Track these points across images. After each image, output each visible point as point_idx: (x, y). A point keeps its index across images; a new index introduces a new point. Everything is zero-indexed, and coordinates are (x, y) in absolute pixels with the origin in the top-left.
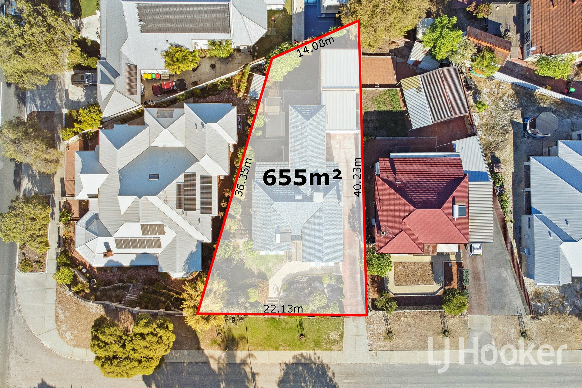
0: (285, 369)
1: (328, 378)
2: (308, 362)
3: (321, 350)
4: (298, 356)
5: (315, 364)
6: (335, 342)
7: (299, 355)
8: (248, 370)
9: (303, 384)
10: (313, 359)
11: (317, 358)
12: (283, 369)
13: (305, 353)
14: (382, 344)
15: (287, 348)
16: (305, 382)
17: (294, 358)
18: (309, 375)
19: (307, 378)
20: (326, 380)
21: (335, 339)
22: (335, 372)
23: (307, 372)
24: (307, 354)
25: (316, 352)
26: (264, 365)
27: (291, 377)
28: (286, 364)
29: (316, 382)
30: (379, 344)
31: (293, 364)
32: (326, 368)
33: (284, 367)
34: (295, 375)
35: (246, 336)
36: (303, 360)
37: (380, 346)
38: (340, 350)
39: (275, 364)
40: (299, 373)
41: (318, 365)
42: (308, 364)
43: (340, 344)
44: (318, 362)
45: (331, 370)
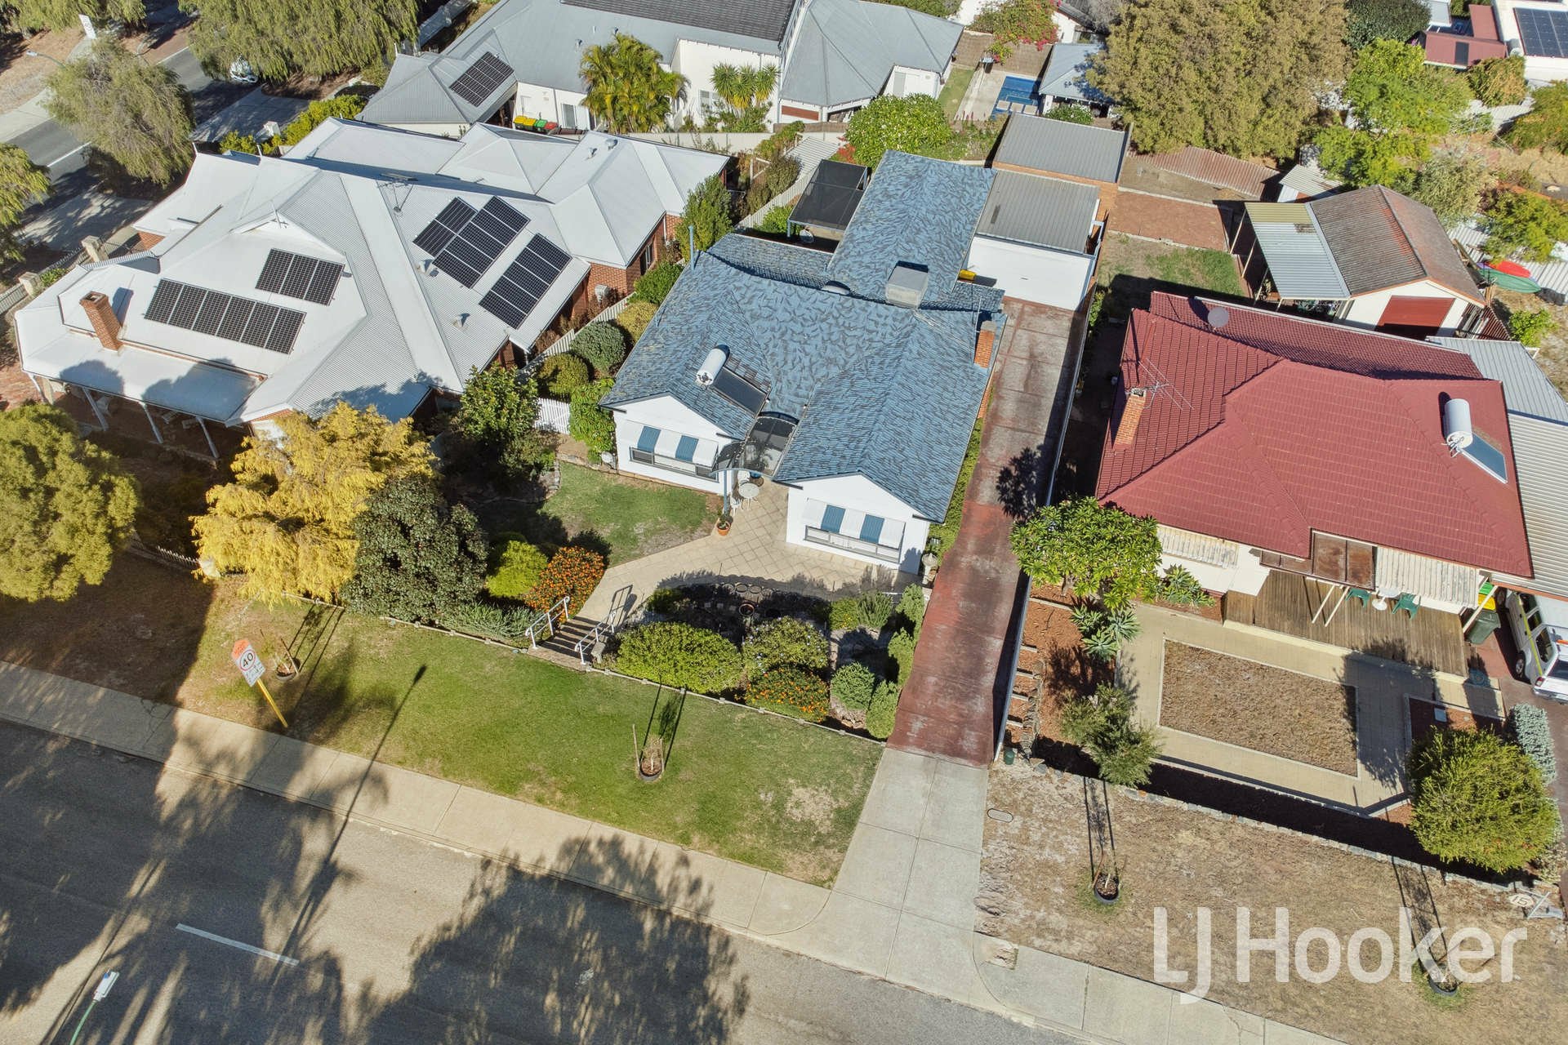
0: (496, 893)
1: (702, 1012)
2: (628, 891)
3: (720, 853)
4: (593, 847)
5: (661, 915)
6: (805, 836)
7: (601, 843)
8: (315, 843)
9: (550, 1000)
10: (662, 881)
11: (684, 885)
12: (487, 892)
13: (631, 843)
14: (1057, 920)
15: (559, 796)
16: (568, 991)
17: (567, 850)
18: (605, 959)
19: (590, 974)
20: (685, 1019)
21: (810, 824)
22: (752, 986)
23: (604, 945)
24: (642, 851)
25: (692, 854)
26: (406, 845)
27: (510, 942)
28: (515, 873)
29: (626, 1008)
30: (1040, 915)
31: (548, 879)
32: (712, 951)
33: (498, 882)
34: (534, 938)
35: (400, 697)
36: (610, 873)
37: (1042, 929)
38: (820, 883)
39: (458, 858)
40: (562, 934)
41: (679, 922)
42: (627, 902)
43: (829, 853)
44: (680, 908)
45: (736, 972)
